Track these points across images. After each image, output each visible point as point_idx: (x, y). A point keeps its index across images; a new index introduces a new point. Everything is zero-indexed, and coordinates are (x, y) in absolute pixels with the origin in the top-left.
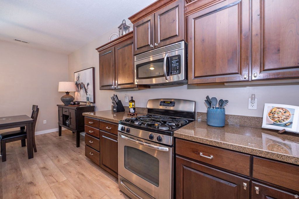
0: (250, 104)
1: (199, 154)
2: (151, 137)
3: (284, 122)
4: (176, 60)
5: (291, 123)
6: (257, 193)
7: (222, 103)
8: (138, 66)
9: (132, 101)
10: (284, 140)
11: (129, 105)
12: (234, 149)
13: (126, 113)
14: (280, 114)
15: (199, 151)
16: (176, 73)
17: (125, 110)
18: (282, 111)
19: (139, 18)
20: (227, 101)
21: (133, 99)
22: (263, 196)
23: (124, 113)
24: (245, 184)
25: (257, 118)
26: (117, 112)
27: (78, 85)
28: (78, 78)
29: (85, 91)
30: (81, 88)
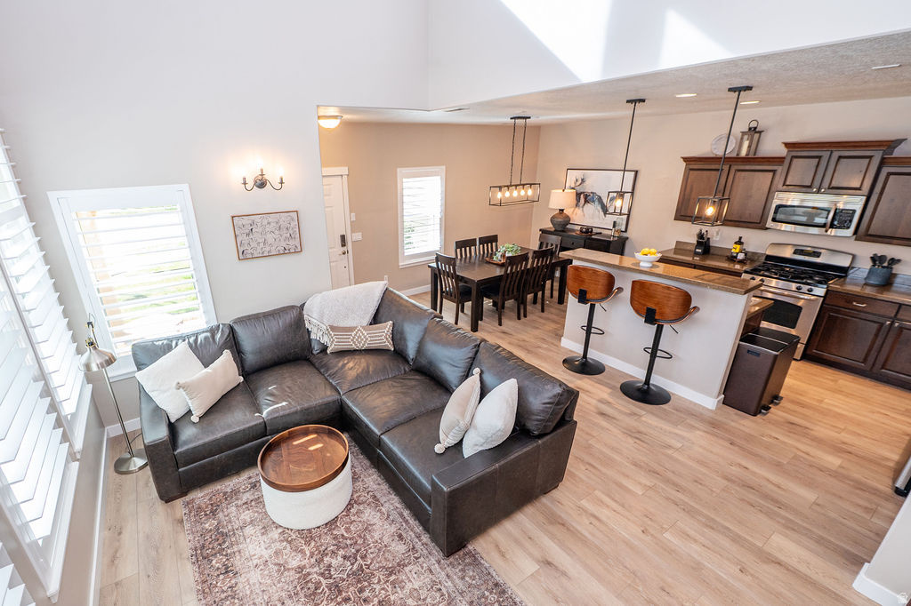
11: (734, 248)
21: (742, 241)
26: (701, 254)
27: (578, 195)
28: (580, 182)
29: (599, 208)
30: (586, 201)
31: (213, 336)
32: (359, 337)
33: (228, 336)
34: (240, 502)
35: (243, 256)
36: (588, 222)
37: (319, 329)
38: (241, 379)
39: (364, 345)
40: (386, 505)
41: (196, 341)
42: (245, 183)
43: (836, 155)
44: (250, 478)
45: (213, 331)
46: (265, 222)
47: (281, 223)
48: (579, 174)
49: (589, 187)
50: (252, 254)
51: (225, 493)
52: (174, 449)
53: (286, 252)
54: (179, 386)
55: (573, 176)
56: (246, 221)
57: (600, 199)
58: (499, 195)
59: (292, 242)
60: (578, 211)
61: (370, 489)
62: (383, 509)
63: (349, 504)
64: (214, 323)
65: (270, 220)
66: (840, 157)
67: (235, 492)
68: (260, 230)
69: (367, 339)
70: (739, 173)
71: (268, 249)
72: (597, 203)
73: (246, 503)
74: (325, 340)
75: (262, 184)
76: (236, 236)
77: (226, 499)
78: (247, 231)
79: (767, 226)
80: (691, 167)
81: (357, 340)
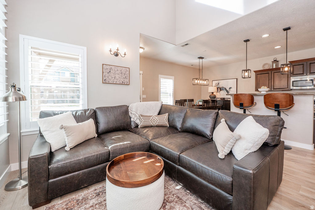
27: (218, 88)
28: (217, 84)
29: (226, 92)
30: (220, 90)
31: (85, 112)
32: (154, 119)
33: (93, 113)
34: (88, 206)
35: (105, 82)
36: (222, 97)
37: (136, 116)
38: (96, 135)
39: (156, 123)
40: (188, 202)
41: (76, 113)
42: (111, 51)
43: (309, 63)
44: (95, 190)
45: (85, 111)
46: (116, 69)
47: (122, 71)
48: (217, 82)
49: (221, 86)
50: (109, 82)
51: (78, 200)
52: (49, 164)
53: (123, 84)
54: (62, 127)
55: (214, 83)
56: (108, 67)
57: (225, 89)
58: (196, 81)
59: (126, 80)
60: (218, 94)
61: (173, 193)
62: (187, 205)
63: (164, 203)
64: (86, 108)
65: (118, 69)
66: (310, 63)
67: (85, 199)
68: (113, 72)
69: (157, 120)
70: (275, 73)
71: (116, 81)
72: (224, 90)
73: (92, 206)
74: (138, 122)
75: (117, 55)
76: (103, 72)
77: (78, 204)
78: (108, 72)
79: (291, 88)
80: (257, 74)
81: (153, 121)
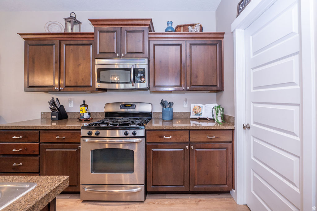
0: (184, 104)
1: (163, 137)
2: (126, 134)
3: (199, 113)
4: (141, 71)
5: (202, 113)
6: (192, 148)
7: (171, 104)
8: (100, 70)
9: (84, 105)
10: (199, 122)
11: (81, 110)
12: (182, 129)
13: (69, 120)
14: (198, 109)
15: (163, 136)
16: (141, 82)
17: (68, 117)
18: (198, 107)
19: (103, 24)
20: (173, 103)
21: (86, 104)
22: (194, 149)
23: (68, 121)
24: (187, 146)
25: (188, 113)
26: (58, 120)
43: (124, 30)
66: (127, 32)
70: (67, 47)
79: (96, 87)
